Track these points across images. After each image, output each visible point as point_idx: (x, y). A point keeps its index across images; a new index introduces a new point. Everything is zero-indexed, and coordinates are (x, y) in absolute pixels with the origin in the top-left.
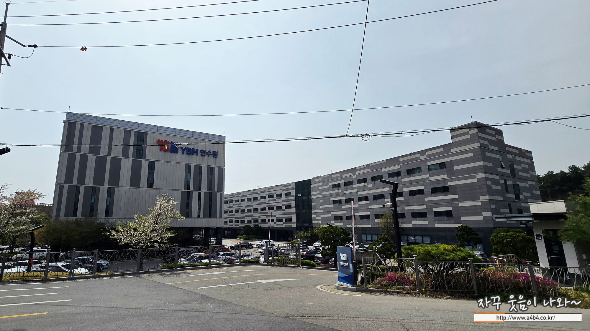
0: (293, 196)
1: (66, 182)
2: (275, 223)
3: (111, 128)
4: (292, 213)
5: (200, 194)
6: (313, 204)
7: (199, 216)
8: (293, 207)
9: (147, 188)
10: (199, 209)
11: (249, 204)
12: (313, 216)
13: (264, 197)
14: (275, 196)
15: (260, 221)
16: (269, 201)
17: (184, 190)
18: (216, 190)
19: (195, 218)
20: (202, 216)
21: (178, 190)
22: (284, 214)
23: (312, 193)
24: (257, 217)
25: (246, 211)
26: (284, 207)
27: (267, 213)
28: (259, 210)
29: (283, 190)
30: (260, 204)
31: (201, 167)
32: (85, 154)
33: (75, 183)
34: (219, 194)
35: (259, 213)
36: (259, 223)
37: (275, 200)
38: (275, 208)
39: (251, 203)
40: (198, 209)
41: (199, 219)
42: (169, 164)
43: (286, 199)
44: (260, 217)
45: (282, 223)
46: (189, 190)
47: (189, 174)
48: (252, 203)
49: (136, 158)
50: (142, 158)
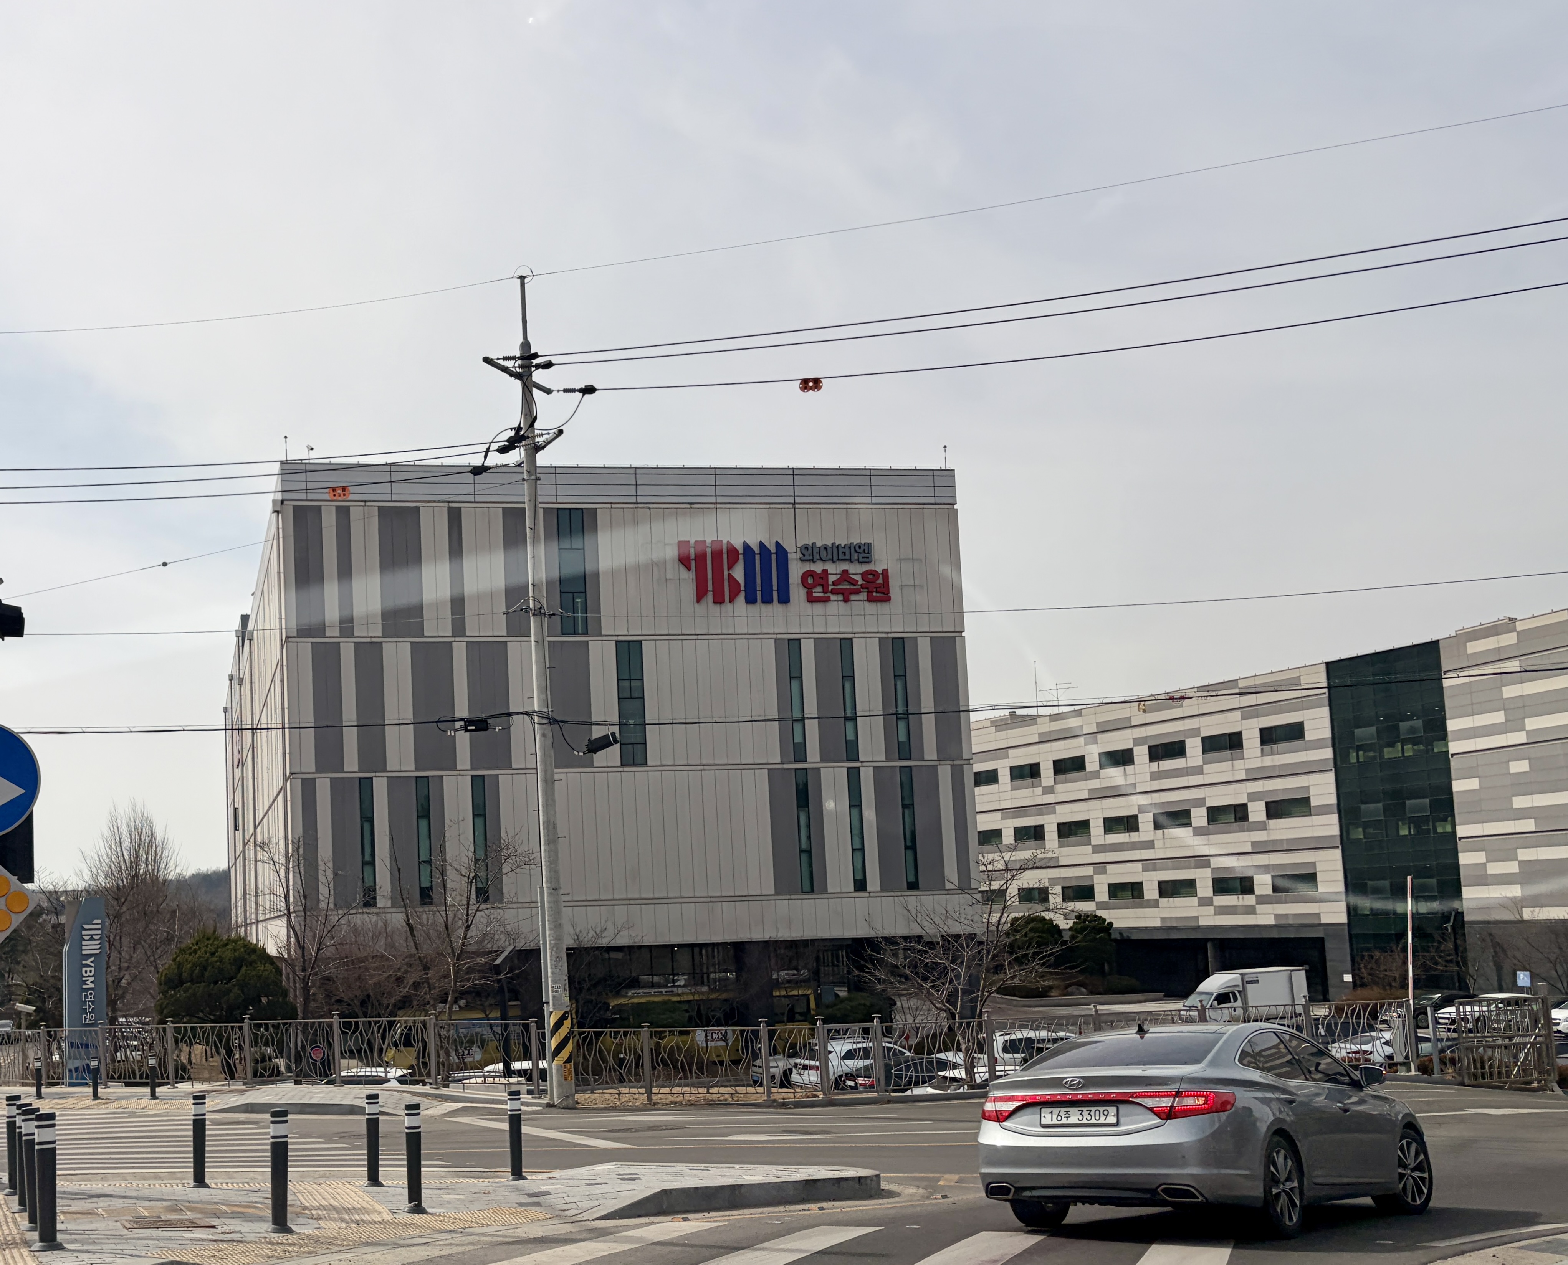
0: (1318, 744)
1: (320, 768)
2: (1205, 902)
3: (449, 508)
4: (1319, 845)
5: (854, 777)
6: (1457, 786)
7: (861, 885)
8: (1323, 810)
9: (623, 764)
10: (859, 850)
11: (1028, 795)
12: (1465, 859)
13: (1122, 758)
14: (1194, 747)
15: (1102, 893)
16: (1155, 776)
17: (782, 763)
18: (930, 752)
19: (840, 895)
20: (873, 882)
21: (755, 766)
22: (1259, 849)
23: (1452, 725)
24: (1089, 871)
25: (1008, 838)
26: (1257, 812)
27: (1150, 845)
28: (1097, 829)
29: (1248, 712)
30: (1096, 796)
31: (846, 645)
32: (368, 640)
33: (351, 764)
34: (945, 773)
35: (1097, 849)
36: (1101, 906)
37: (1199, 771)
38: (1199, 817)
39: (1039, 790)
40: (853, 850)
41: (861, 901)
42: (702, 645)
43: (1268, 761)
44: (1101, 867)
45: (1250, 900)
46: (805, 760)
47: (795, 684)
48: (1049, 790)
49: (563, 634)
50: (586, 634)
